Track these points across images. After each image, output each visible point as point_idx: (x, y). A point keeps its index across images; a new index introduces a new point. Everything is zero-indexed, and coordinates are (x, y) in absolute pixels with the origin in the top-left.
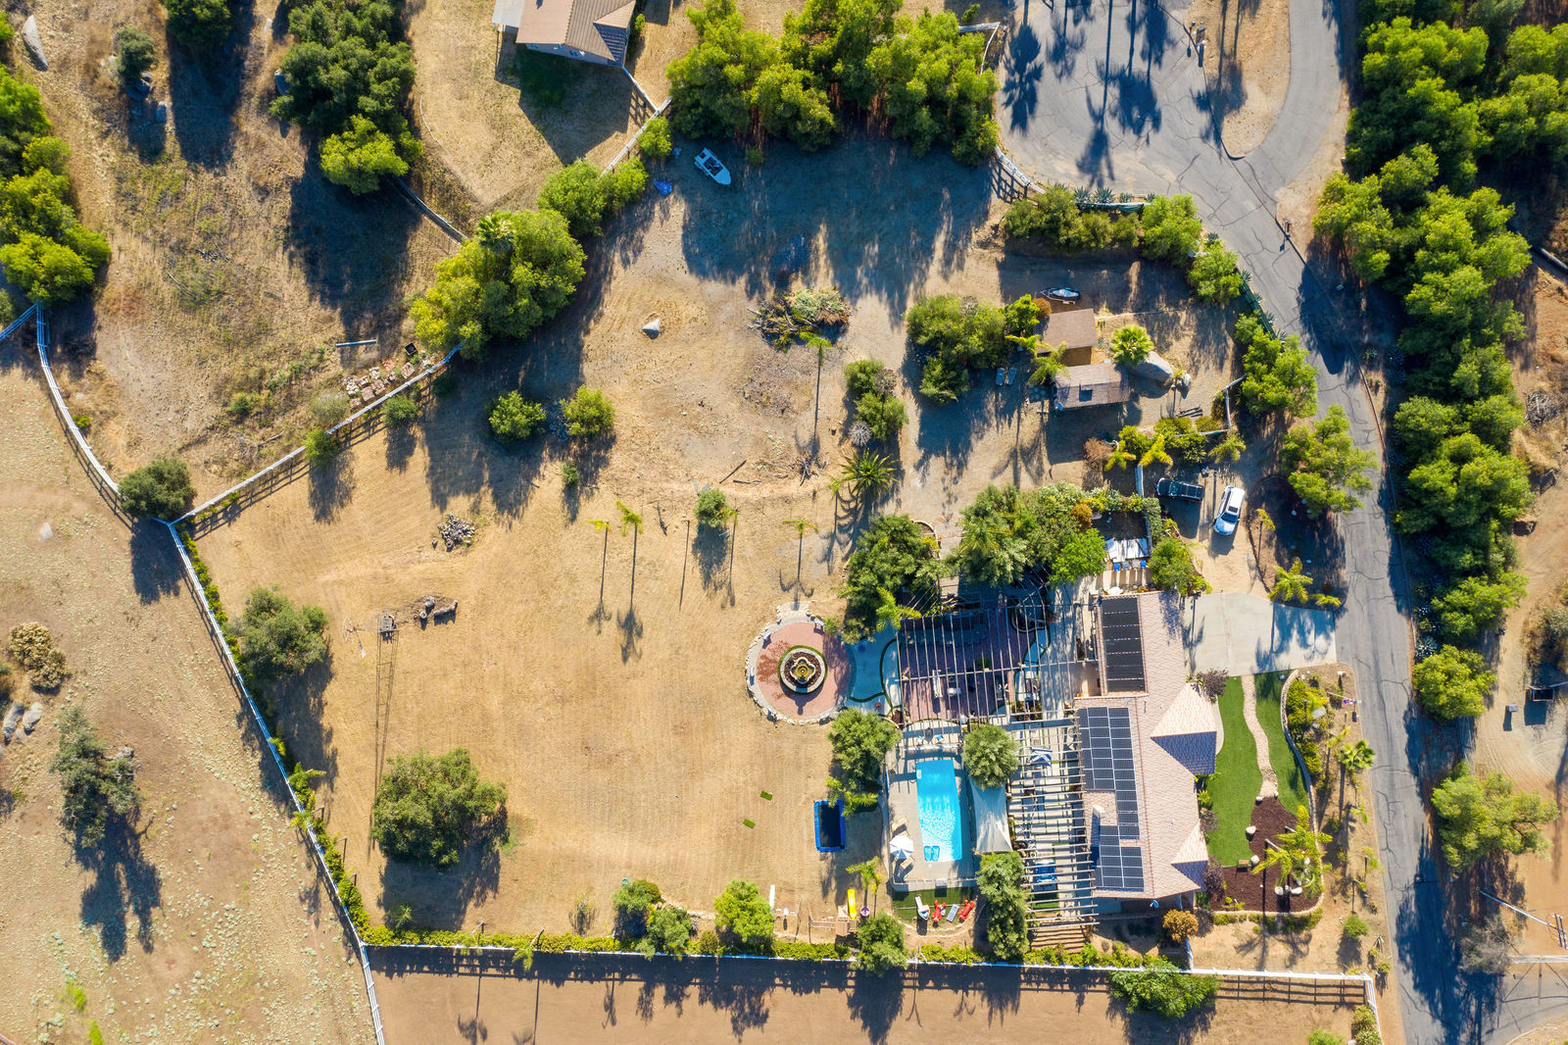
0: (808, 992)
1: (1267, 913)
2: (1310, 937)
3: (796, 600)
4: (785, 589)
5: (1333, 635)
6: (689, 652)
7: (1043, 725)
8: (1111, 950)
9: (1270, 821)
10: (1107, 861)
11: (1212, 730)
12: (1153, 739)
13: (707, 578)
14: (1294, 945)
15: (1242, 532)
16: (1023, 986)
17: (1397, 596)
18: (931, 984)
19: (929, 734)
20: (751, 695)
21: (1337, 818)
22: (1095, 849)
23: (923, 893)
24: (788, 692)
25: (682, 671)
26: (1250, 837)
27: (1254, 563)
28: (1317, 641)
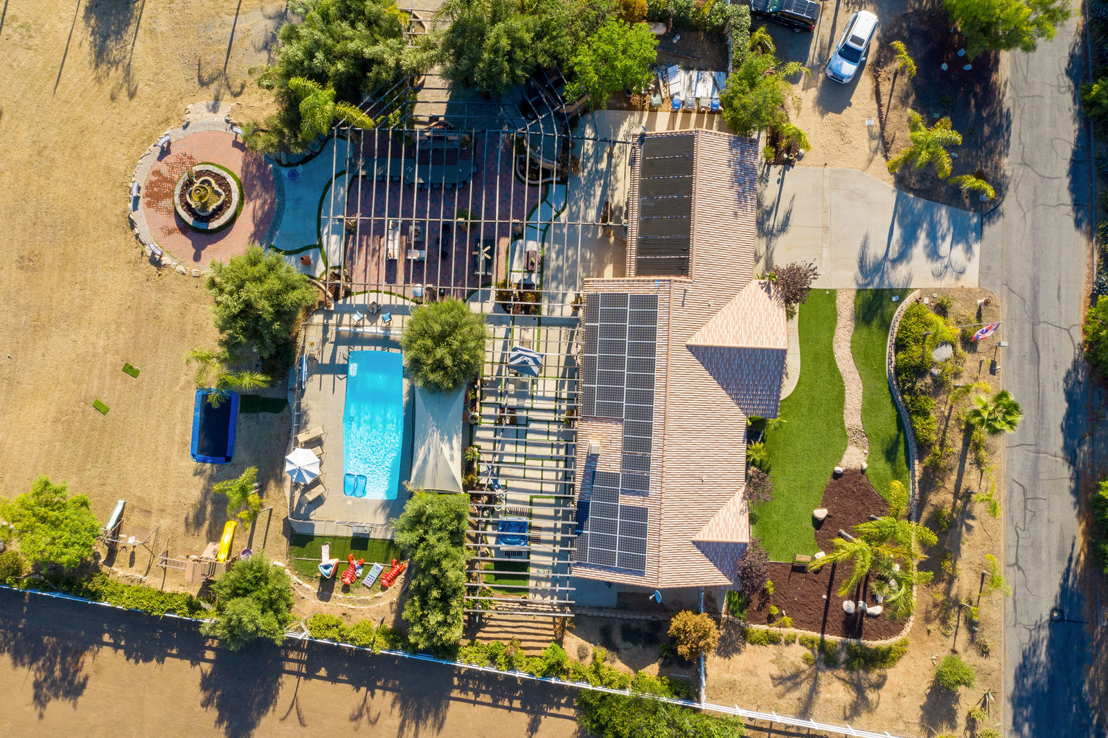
0: (147, 659)
1: (828, 637)
2: (884, 678)
3: (217, 99)
4: (203, 84)
5: (977, 248)
6: (56, 155)
7: (540, 323)
8: (589, 659)
9: (849, 504)
10: (598, 525)
11: (780, 345)
12: (690, 348)
13: (100, 54)
14: (859, 689)
15: (866, 83)
16: (455, 693)
17: (1077, 205)
18: (323, 672)
19: (373, 312)
20: (132, 224)
21: (947, 510)
22: (583, 507)
23: (334, 540)
24: (184, 227)
25: (42, 181)
26: (818, 523)
27: (877, 130)
28: (954, 253)
